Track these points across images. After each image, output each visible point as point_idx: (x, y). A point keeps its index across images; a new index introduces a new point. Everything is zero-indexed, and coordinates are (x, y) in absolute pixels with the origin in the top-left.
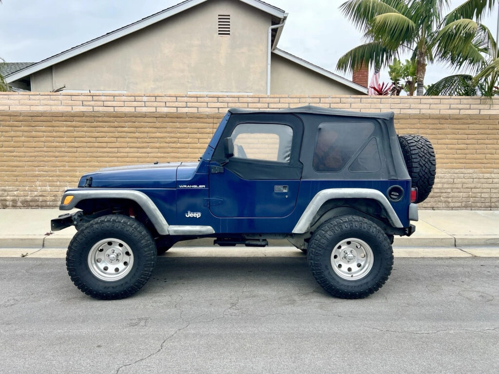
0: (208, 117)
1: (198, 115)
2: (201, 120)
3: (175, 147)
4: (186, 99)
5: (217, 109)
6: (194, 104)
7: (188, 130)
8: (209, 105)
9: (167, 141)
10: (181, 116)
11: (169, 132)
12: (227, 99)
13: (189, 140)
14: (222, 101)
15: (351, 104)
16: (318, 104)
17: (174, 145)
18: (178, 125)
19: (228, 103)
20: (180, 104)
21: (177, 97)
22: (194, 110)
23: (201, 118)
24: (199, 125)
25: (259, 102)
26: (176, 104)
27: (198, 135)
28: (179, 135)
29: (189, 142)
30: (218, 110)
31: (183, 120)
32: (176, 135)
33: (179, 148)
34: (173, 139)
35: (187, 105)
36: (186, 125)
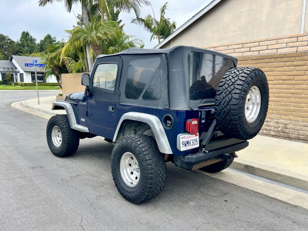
16: (295, 43)
25: (243, 48)
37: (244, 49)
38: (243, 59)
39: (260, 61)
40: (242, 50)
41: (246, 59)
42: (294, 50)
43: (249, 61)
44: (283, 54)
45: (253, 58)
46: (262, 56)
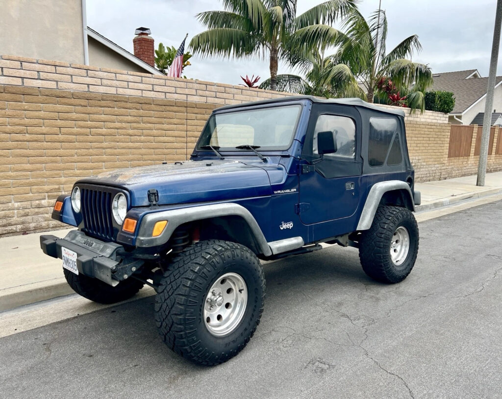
0: (74, 96)
1: (58, 93)
2: (63, 100)
3: (21, 139)
4: (37, 67)
5: (87, 85)
6: (50, 76)
7: (42, 114)
8: (75, 79)
9: (7, 130)
10: (30, 91)
11: (9, 117)
12: (101, 74)
13: (44, 129)
14: (93, 75)
15: (234, 94)
16: (204, 92)
17: (20, 137)
18: (26, 105)
19: (101, 79)
20: (28, 74)
21: (21, 62)
22: (52, 85)
23: (63, 97)
24: (59, 107)
25: (141, 83)
26: (22, 73)
27: (59, 122)
28: (27, 121)
29: (44, 131)
30: (88, 87)
31: (35, 98)
32: (22, 122)
33: (29, 141)
34: (18, 127)
35: (39, 75)
36: (39, 106)
37: (144, 85)
38: (143, 102)
39: (168, 108)
40: (141, 86)
41: (148, 102)
42: (203, 100)
43: (153, 105)
44: (194, 103)
45: (157, 103)
46: (170, 101)
